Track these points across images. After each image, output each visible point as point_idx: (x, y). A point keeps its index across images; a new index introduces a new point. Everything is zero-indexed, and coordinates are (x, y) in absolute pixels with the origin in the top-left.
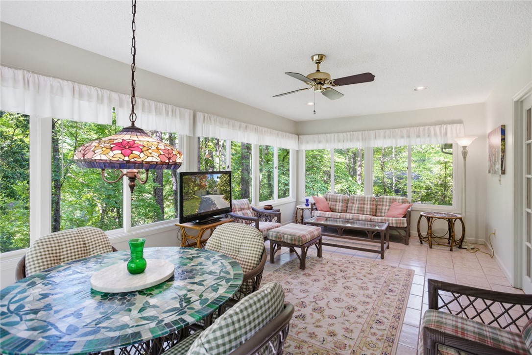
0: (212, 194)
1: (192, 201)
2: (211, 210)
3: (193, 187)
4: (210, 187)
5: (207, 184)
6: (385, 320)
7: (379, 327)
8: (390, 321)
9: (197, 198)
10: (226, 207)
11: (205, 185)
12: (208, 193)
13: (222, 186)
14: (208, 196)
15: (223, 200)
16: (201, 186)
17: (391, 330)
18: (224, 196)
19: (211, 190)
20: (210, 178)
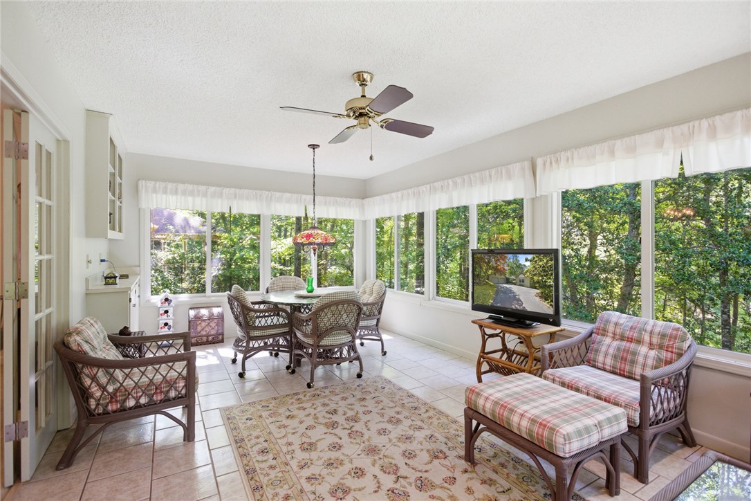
0: (515, 284)
1: (484, 287)
2: (514, 307)
3: (487, 270)
4: (511, 273)
5: (507, 268)
6: (260, 458)
7: (260, 446)
8: (254, 460)
9: (491, 285)
10: (543, 312)
11: (504, 269)
12: (508, 281)
13: (535, 275)
14: (508, 286)
15: (538, 299)
16: (497, 270)
17: (245, 451)
18: (538, 291)
19: (513, 277)
20: (512, 260)
